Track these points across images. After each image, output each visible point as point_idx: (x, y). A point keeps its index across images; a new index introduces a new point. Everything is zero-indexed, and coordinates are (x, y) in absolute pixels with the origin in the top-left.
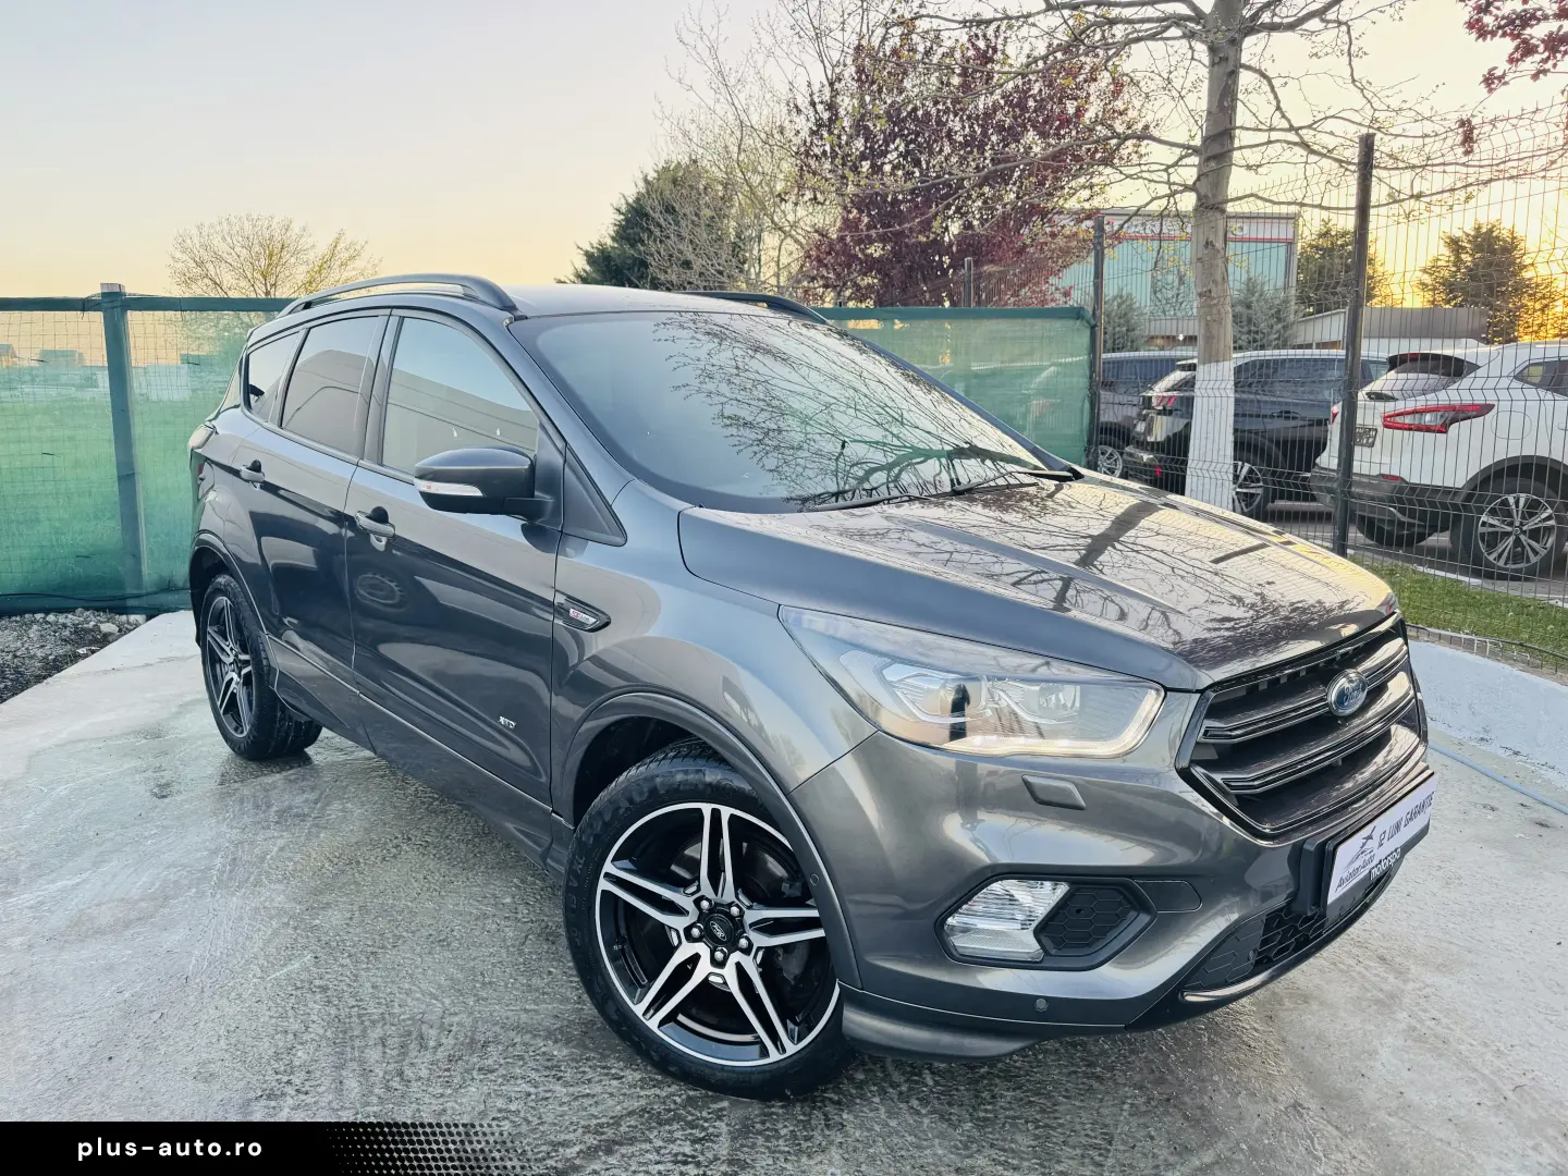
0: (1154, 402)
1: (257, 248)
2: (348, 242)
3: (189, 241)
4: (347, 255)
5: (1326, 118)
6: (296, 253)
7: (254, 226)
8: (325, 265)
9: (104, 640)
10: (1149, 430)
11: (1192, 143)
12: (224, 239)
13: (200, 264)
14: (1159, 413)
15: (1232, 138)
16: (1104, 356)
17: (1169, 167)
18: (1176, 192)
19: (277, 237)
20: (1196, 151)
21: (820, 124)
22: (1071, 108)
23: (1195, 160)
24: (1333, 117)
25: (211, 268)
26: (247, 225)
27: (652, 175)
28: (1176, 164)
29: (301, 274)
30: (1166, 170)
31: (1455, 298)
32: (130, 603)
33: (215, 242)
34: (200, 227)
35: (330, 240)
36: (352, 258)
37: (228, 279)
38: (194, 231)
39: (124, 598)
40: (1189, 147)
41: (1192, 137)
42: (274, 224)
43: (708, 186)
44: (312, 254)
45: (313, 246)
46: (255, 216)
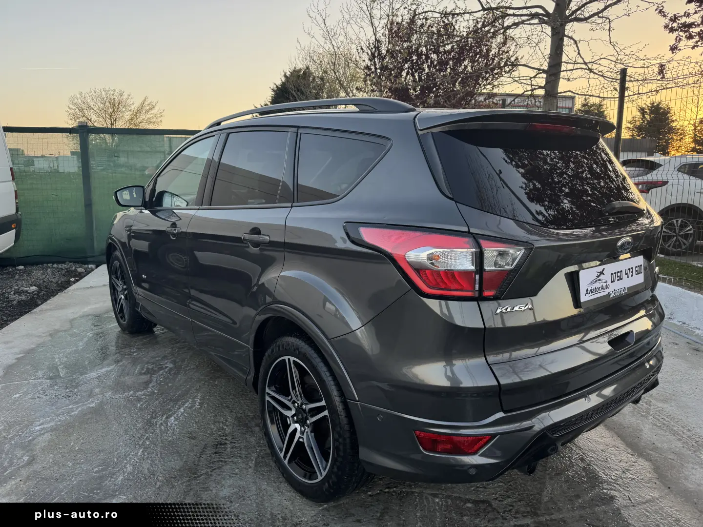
1: (107, 103)
2: (149, 102)
3: (76, 100)
4: (148, 107)
5: (601, 59)
6: (125, 106)
7: (107, 94)
8: (139, 111)
9: (80, 276)
11: (542, 68)
12: (93, 99)
13: (81, 110)
15: (560, 66)
17: (531, 78)
18: (535, 89)
19: (117, 100)
20: (544, 71)
21: (374, 55)
22: (484, 49)
23: (545, 76)
24: (604, 58)
25: (86, 112)
26: (103, 93)
27: (288, 74)
28: (535, 77)
29: (127, 115)
30: (530, 79)
31: (642, 134)
32: (89, 259)
33: (89, 101)
34: (81, 94)
35: (141, 101)
36: (151, 109)
37: (94, 118)
38: (79, 96)
39: (86, 258)
40: (539, 70)
41: (541, 65)
42: (116, 93)
43: (314, 79)
44: (132, 107)
45: (133, 103)
46: (107, 89)
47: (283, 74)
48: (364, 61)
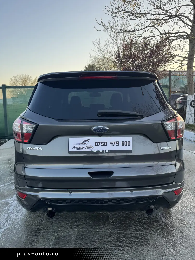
0: (177, 102)
1: (23, 80)
3: (12, 79)
6: (29, 80)
7: (23, 76)
8: (34, 82)
9: (2, 144)
10: (176, 107)
12: (18, 78)
14: (178, 104)
15: (194, 56)
16: (171, 94)
19: (26, 78)
21: (117, 57)
22: (161, 52)
25: (16, 83)
26: (22, 76)
27: (87, 67)
29: (30, 84)
33: (17, 79)
35: (35, 78)
38: (13, 77)
39: (5, 137)
42: (26, 76)
43: (96, 68)
44: (32, 81)
45: (32, 79)
46: (23, 75)
47: (85, 67)
48: (113, 59)
